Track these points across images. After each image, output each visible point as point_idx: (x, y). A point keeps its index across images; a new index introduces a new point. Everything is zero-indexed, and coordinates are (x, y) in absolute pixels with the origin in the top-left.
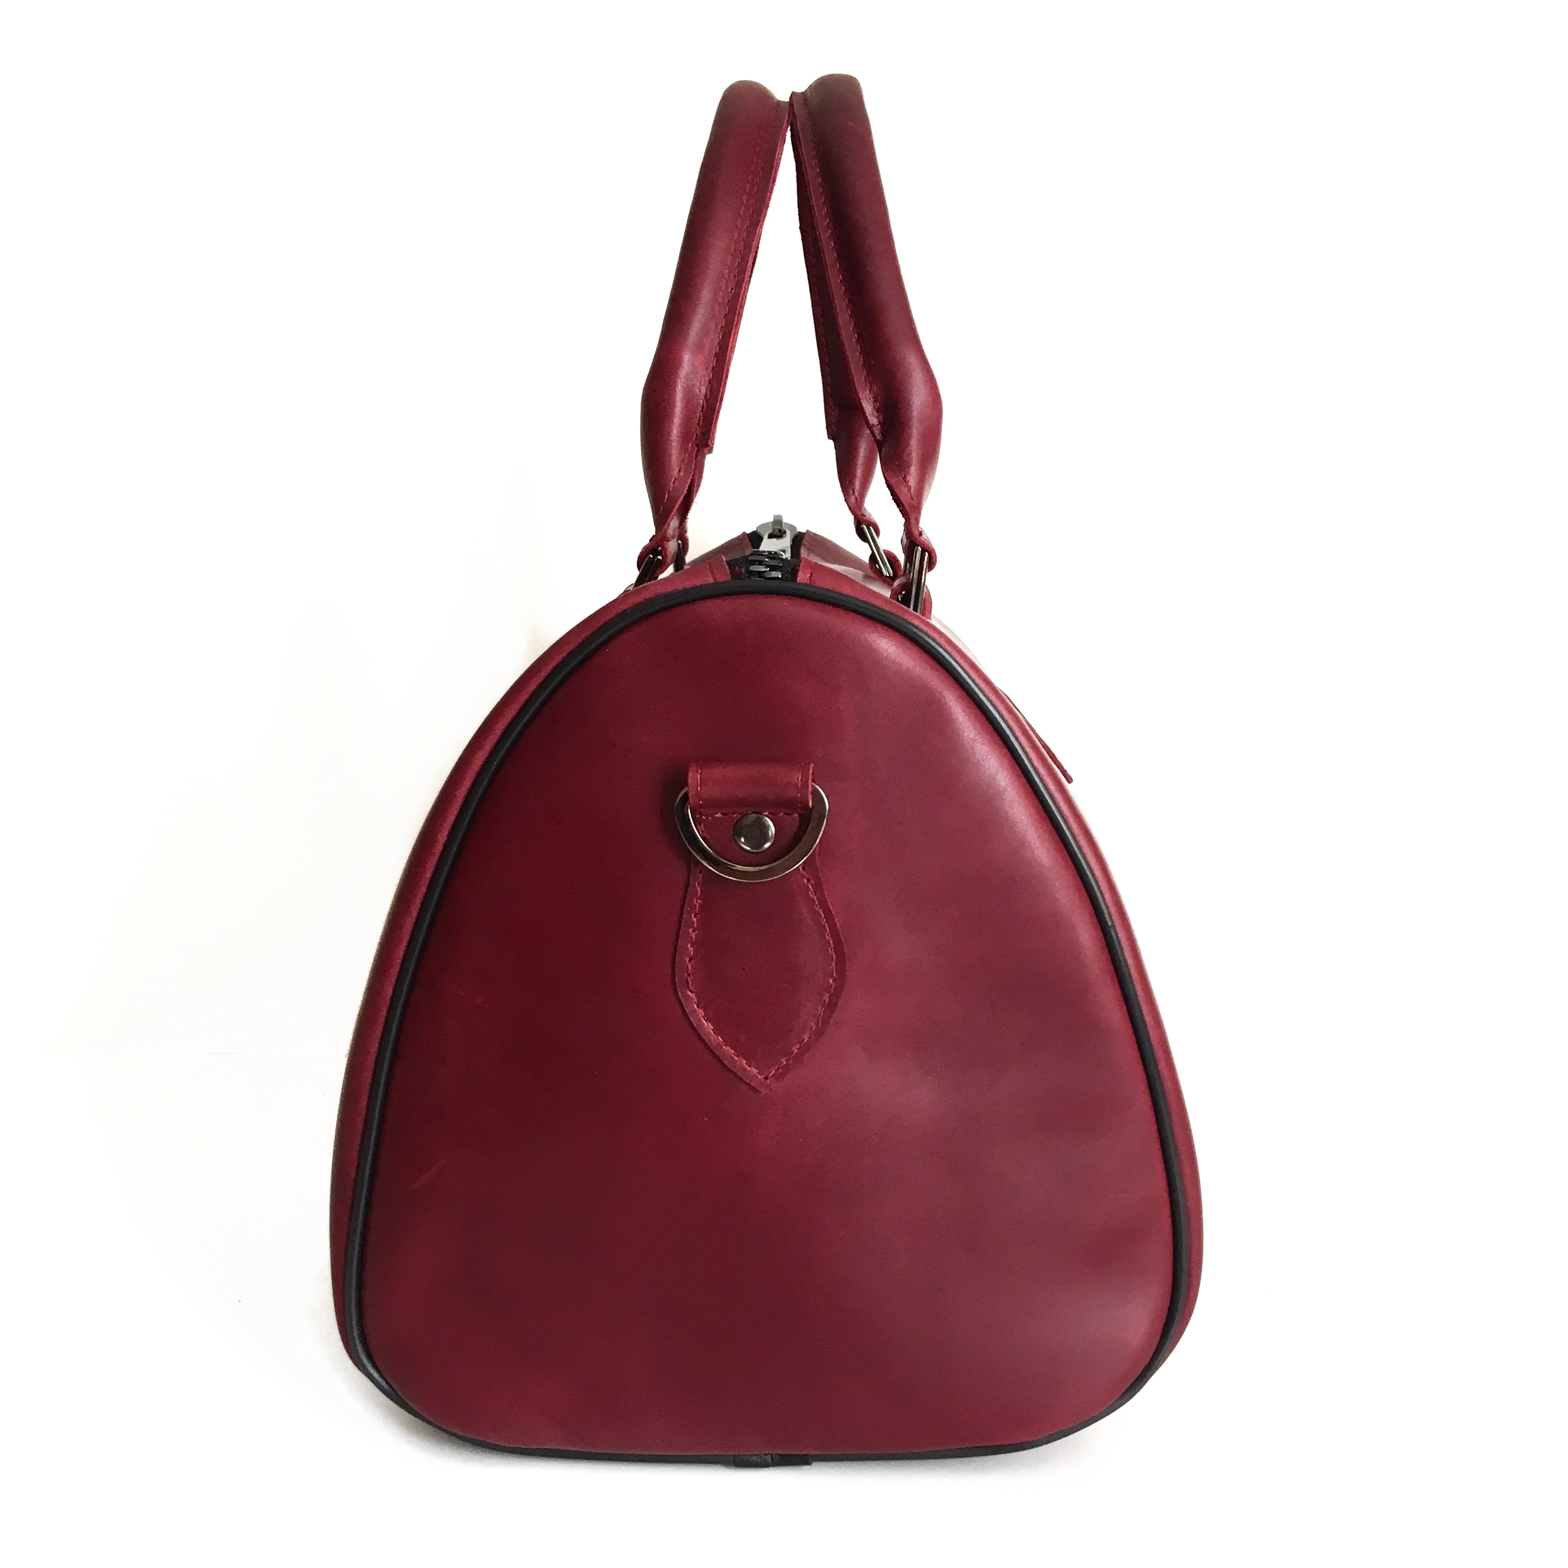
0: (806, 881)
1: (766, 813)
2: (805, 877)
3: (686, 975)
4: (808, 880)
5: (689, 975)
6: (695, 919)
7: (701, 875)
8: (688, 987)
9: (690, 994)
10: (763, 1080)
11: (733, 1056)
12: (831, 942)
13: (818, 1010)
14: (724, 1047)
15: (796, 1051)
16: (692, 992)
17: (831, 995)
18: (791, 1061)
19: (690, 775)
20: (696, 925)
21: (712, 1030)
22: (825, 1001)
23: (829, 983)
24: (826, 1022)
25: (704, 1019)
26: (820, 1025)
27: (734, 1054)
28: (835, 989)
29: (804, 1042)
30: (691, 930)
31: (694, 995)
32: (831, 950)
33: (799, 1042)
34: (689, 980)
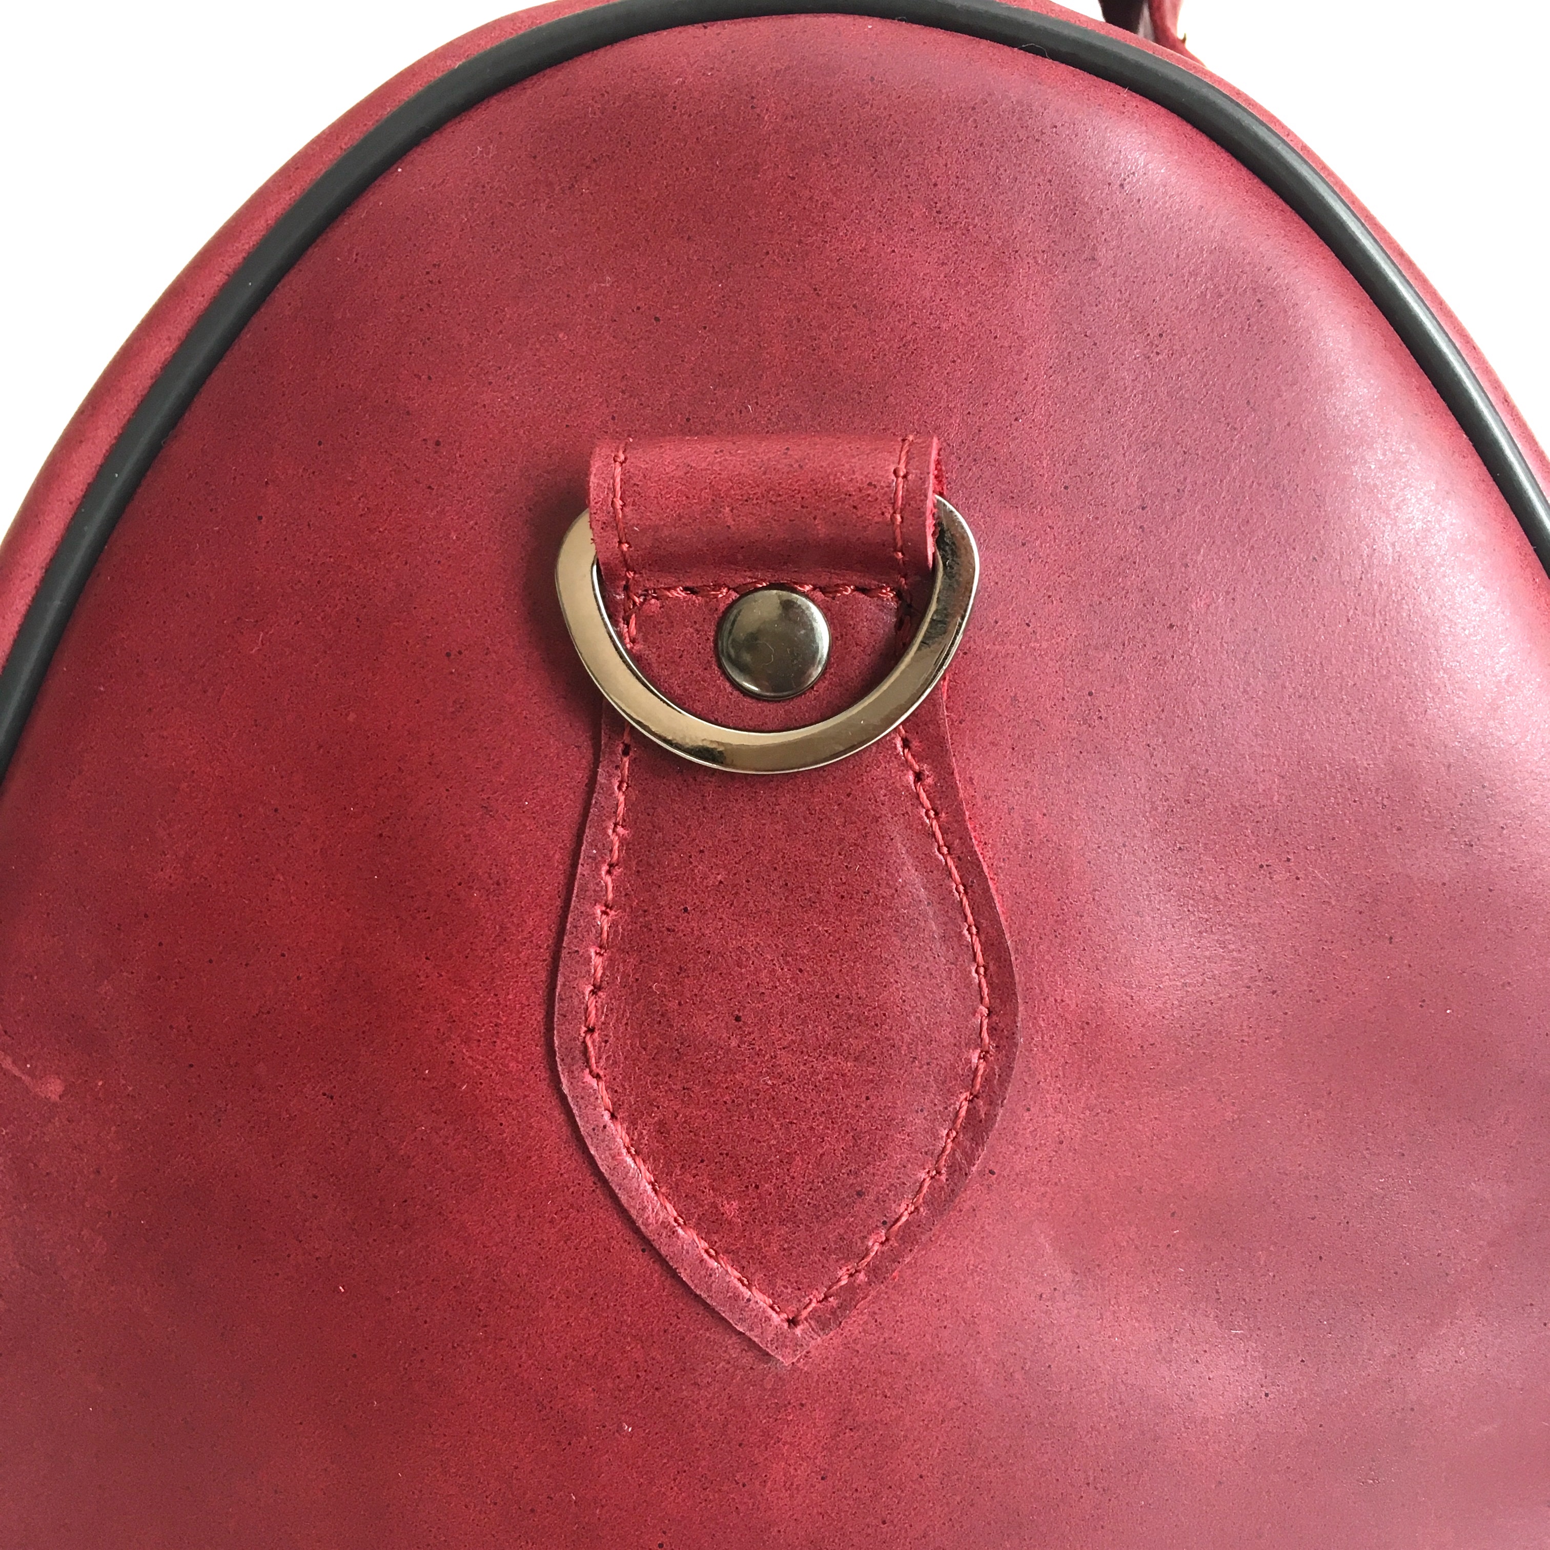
0: (911, 778)
1: (808, 588)
2: (911, 767)
3: (584, 1029)
4: (919, 777)
5: (591, 1031)
6: (608, 879)
7: (626, 760)
8: (588, 1065)
9: (594, 1082)
10: (786, 1325)
11: (705, 1256)
12: (978, 947)
13: (936, 1137)
14: (680, 1231)
15: (876, 1248)
16: (598, 1077)
17: (976, 1096)
18: (862, 1277)
19: (596, 465)
20: (610, 896)
21: (650, 1183)
22: (957, 1114)
23: (968, 1061)
24: (957, 1171)
25: (629, 1152)
26: (943, 1178)
27: (707, 1251)
28: (987, 1080)
29: (899, 1224)
30: (598, 910)
31: (602, 1085)
32: (977, 972)
33: (884, 1223)
34: (589, 1044)
